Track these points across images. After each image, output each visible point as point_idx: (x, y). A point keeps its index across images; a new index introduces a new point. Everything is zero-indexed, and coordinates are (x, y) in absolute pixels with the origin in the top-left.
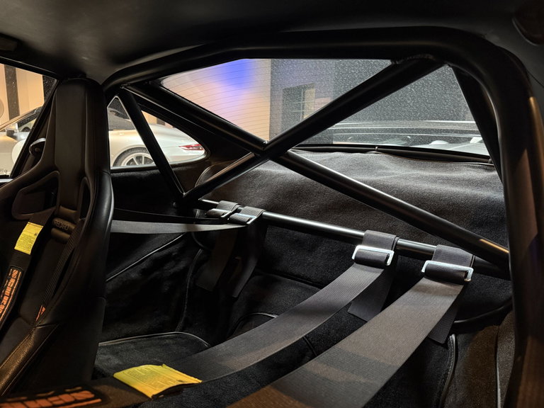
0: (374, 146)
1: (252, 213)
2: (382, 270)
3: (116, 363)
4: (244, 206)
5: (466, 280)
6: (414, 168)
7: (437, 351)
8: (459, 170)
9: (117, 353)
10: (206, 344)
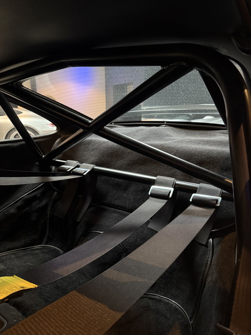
0: (164, 122)
1: (87, 168)
2: (166, 201)
3: (2, 268)
4: (82, 163)
5: (217, 205)
6: (188, 135)
7: (202, 249)
8: (215, 135)
9: (3, 261)
10: (61, 251)
